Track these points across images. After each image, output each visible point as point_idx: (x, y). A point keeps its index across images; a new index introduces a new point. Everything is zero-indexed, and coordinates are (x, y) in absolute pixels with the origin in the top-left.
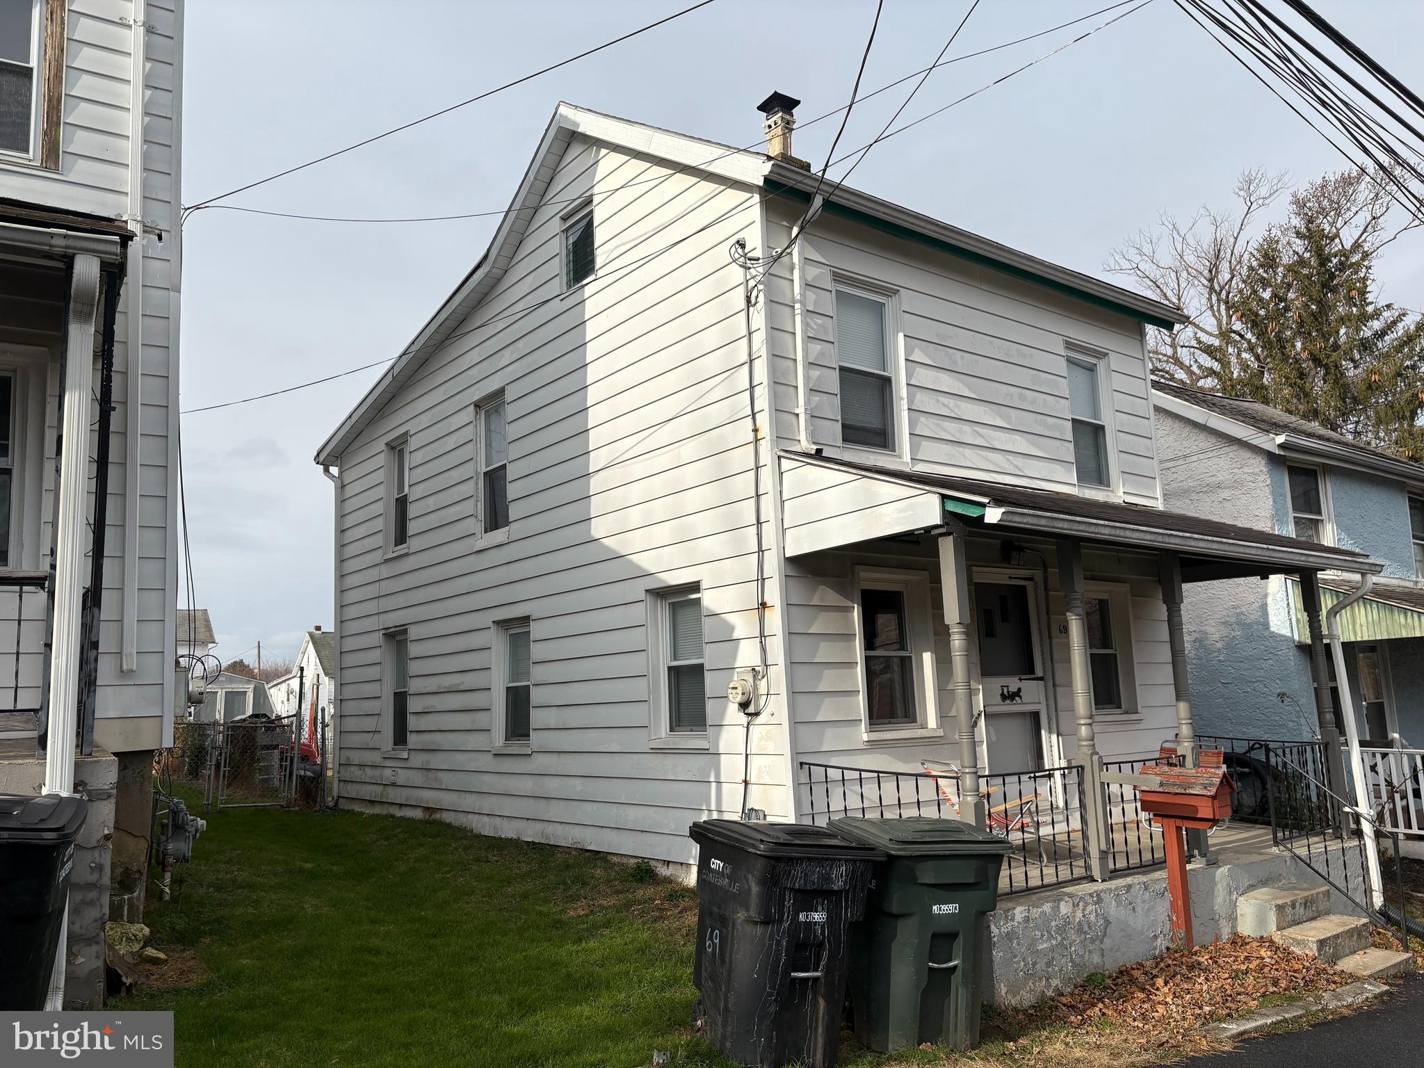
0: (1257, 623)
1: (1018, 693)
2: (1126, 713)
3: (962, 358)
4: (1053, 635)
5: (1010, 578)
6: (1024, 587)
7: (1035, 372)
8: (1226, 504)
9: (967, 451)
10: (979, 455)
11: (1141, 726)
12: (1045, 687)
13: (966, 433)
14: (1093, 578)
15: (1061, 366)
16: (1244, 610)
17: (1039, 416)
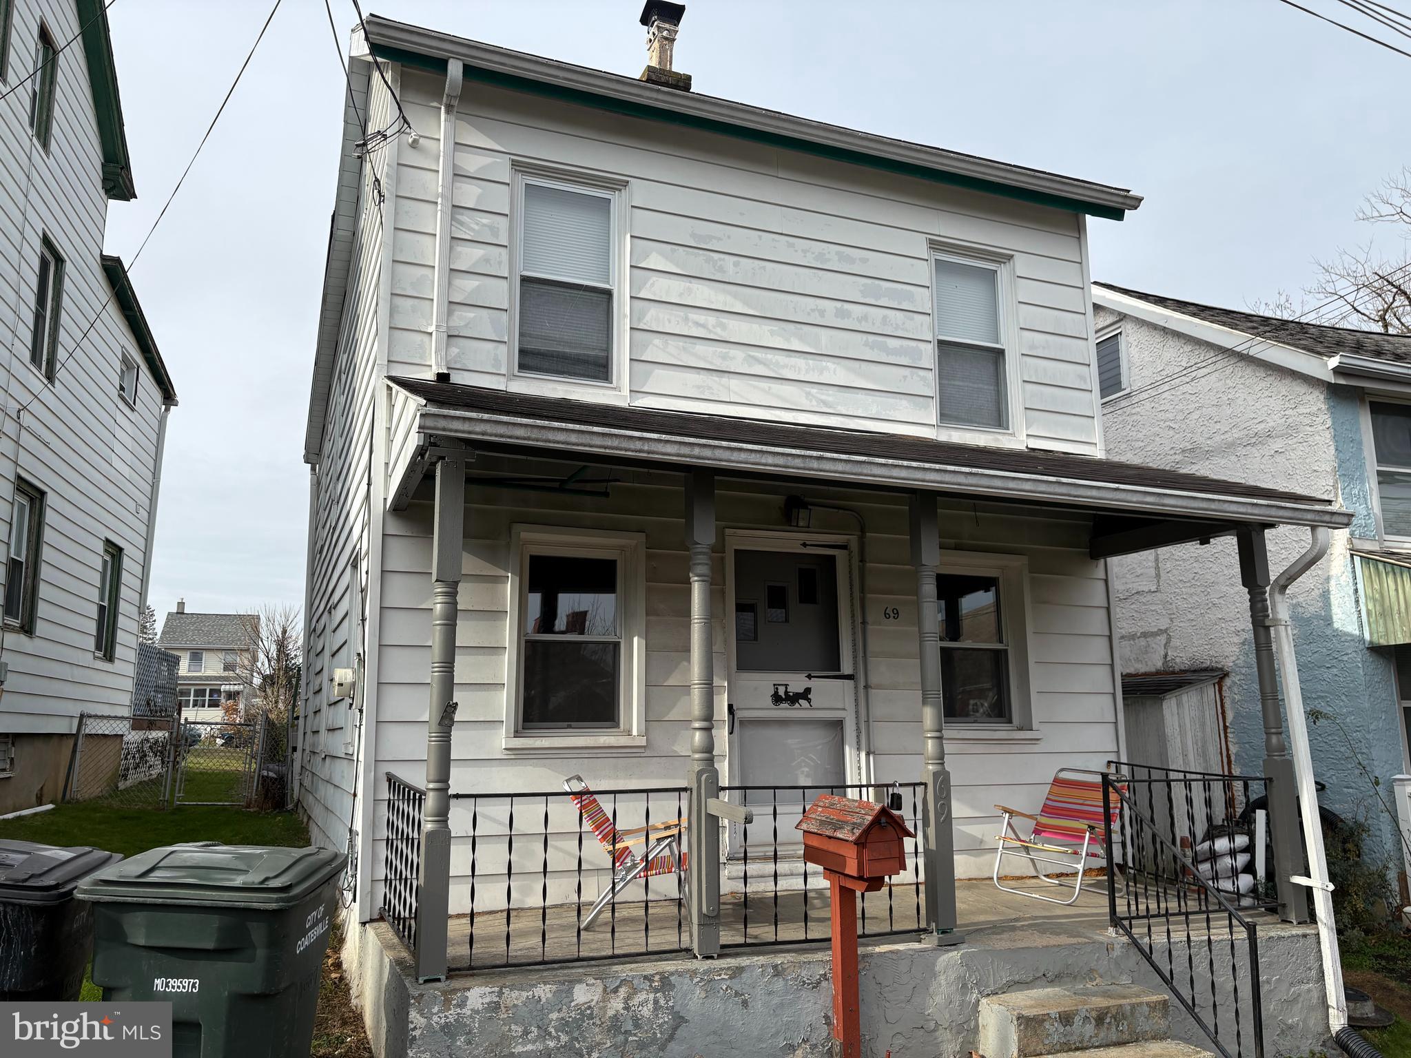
0: (1318, 617)
1: (806, 694)
2: (1021, 729)
3: (736, 264)
4: (869, 619)
5: (805, 545)
6: (832, 559)
7: (869, 281)
8: (1278, 458)
9: (734, 382)
10: (755, 387)
11: (1036, 748)
12: (856, 687)
13: (737, 359)
14: (958, 547)
15: (923, 272)
16: (1301, 599)
17: (871, 338)
